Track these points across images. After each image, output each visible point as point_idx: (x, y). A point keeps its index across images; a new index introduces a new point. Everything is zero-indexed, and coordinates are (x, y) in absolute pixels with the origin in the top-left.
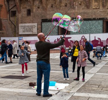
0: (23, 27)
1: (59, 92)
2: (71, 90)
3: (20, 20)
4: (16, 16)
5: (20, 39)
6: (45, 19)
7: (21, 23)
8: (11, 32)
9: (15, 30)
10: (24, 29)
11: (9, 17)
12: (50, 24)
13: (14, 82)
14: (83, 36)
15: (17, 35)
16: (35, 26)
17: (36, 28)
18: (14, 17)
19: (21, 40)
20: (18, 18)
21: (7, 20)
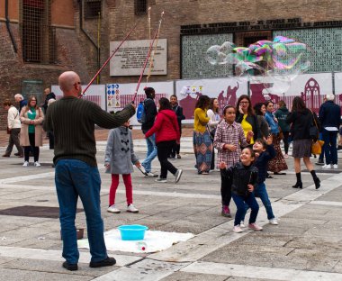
0: (122, 53)
1: (144, 258)
2: (186, 255)
3: (113, 30)
4: (101, 18)
5: (111, 89)
6: (191, 26)
7: (117, 39)
8: (87, 67)
9: (98, 61)
10: (126, 59)
11: (78, 20)
12: (207, 42)
13: (24, 226)
14: (312, 79)
15: (103, 77)
16: (159, 48)
17: (164, 53)
18: (94, 21)
19: (113, 92)
20: (107, 24)
21: (73, 31)
